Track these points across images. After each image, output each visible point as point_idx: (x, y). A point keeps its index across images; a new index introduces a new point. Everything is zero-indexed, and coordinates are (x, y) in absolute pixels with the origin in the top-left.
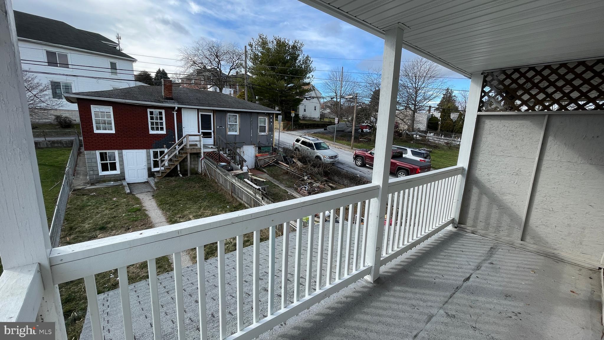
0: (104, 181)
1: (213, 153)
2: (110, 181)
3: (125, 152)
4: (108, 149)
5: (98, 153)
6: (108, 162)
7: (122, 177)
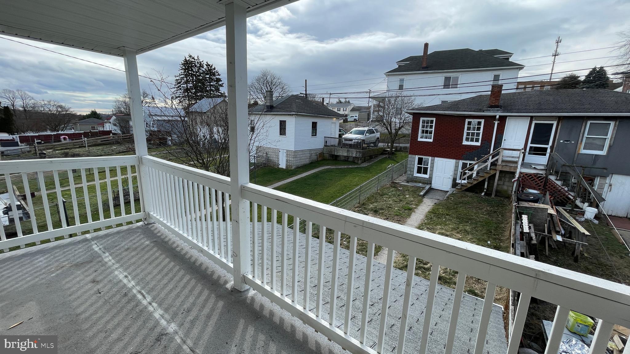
0: (416, 182)
1: (535, 176)
2: (420, 182)
3: (436, 159)
4: (425, 155)
5: (417, 157)
6: (422, 166)
7: (429, 182)
